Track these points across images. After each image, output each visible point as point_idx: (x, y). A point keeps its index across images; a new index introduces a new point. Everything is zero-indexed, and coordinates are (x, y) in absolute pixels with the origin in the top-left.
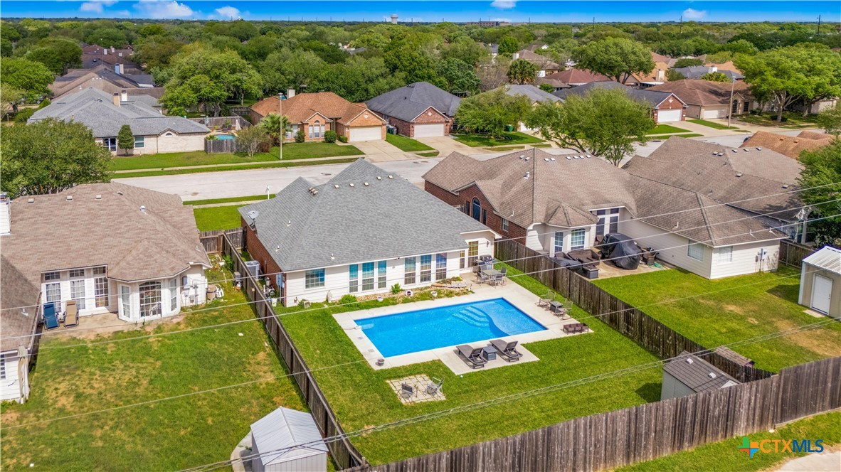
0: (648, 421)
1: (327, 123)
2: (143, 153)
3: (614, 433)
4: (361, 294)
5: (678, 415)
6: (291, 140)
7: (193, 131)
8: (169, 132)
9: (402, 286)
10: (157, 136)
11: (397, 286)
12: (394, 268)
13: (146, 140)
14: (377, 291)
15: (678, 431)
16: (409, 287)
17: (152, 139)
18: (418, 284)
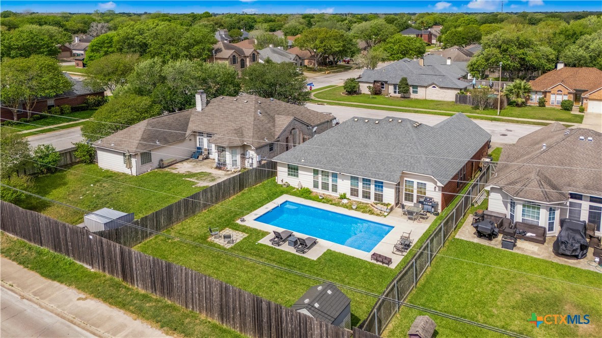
0: (234, 301)
1: (569, 93)
2: (416, 97)
3: (211, 294)
4: (320, 191)
5: (256, 309)
6: (534, 103)
7: (450, 87)
8: (434, 85)
9: (348, 195)
10: (426, 87)
11: (345, 194)
12: (343, 180)
13: (419, 89)
14: (330, 193)
15: (258, 322)
16: (353, 198)
17: (423, 89)
18: (360, 198)
